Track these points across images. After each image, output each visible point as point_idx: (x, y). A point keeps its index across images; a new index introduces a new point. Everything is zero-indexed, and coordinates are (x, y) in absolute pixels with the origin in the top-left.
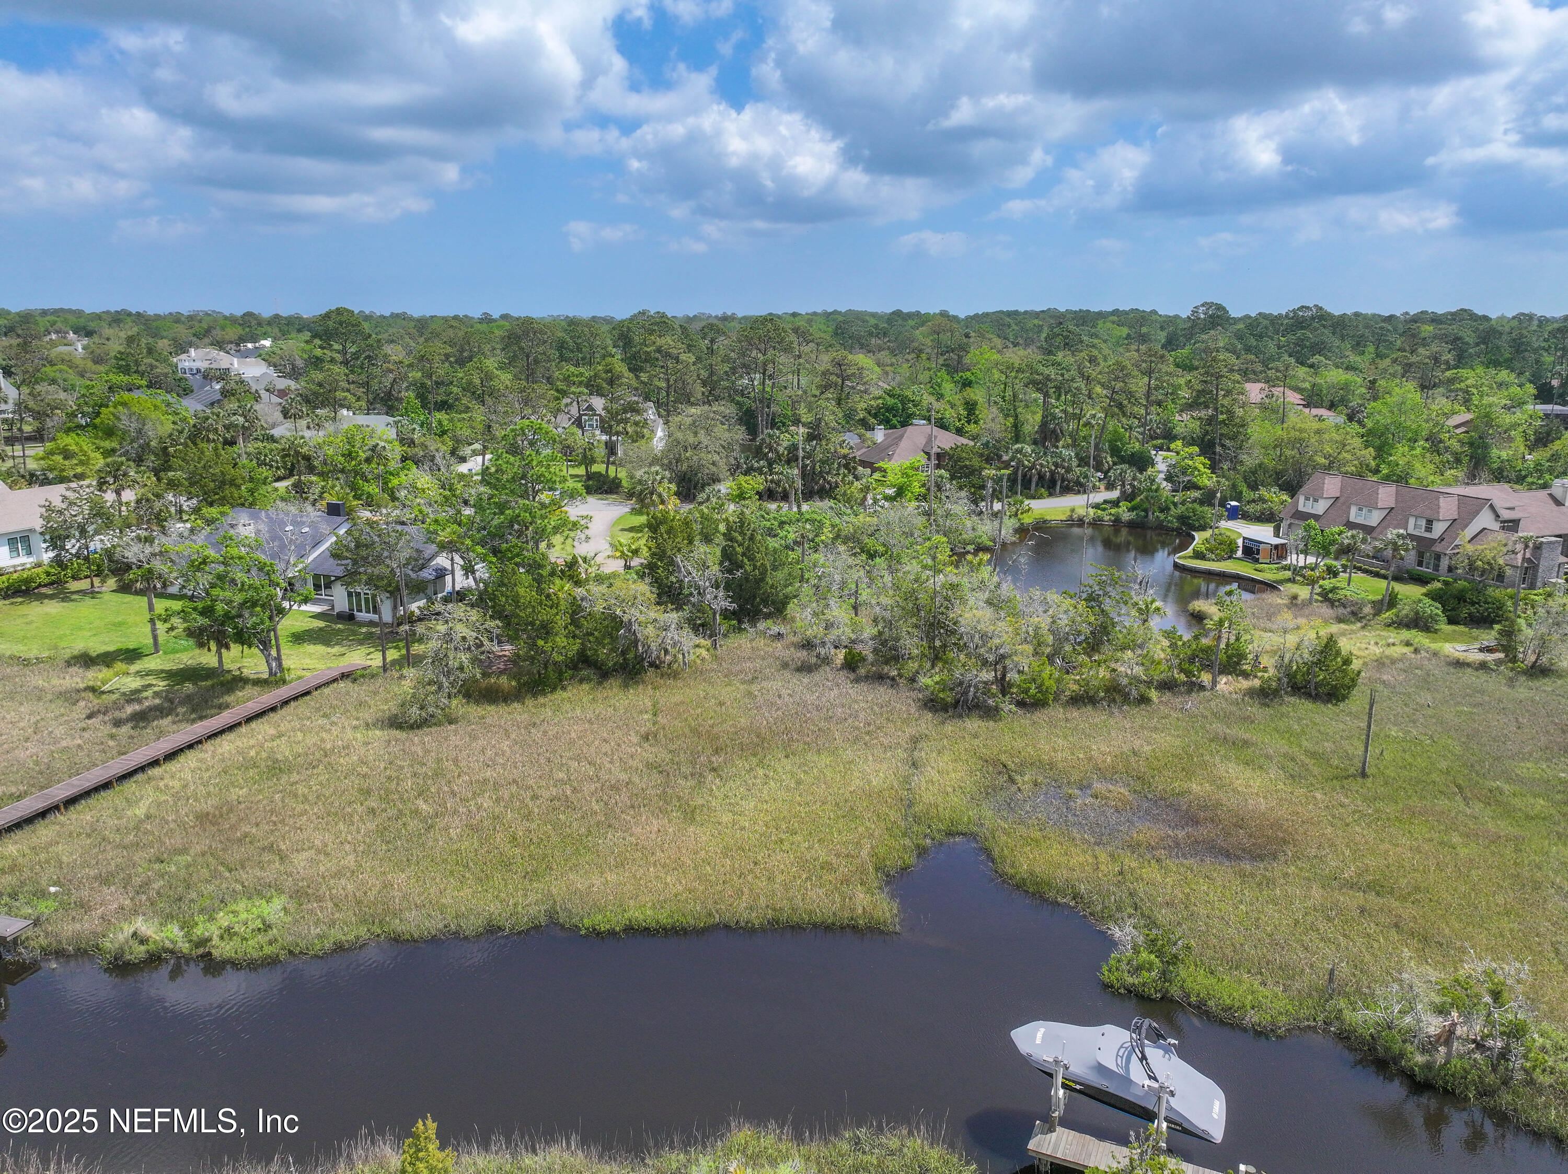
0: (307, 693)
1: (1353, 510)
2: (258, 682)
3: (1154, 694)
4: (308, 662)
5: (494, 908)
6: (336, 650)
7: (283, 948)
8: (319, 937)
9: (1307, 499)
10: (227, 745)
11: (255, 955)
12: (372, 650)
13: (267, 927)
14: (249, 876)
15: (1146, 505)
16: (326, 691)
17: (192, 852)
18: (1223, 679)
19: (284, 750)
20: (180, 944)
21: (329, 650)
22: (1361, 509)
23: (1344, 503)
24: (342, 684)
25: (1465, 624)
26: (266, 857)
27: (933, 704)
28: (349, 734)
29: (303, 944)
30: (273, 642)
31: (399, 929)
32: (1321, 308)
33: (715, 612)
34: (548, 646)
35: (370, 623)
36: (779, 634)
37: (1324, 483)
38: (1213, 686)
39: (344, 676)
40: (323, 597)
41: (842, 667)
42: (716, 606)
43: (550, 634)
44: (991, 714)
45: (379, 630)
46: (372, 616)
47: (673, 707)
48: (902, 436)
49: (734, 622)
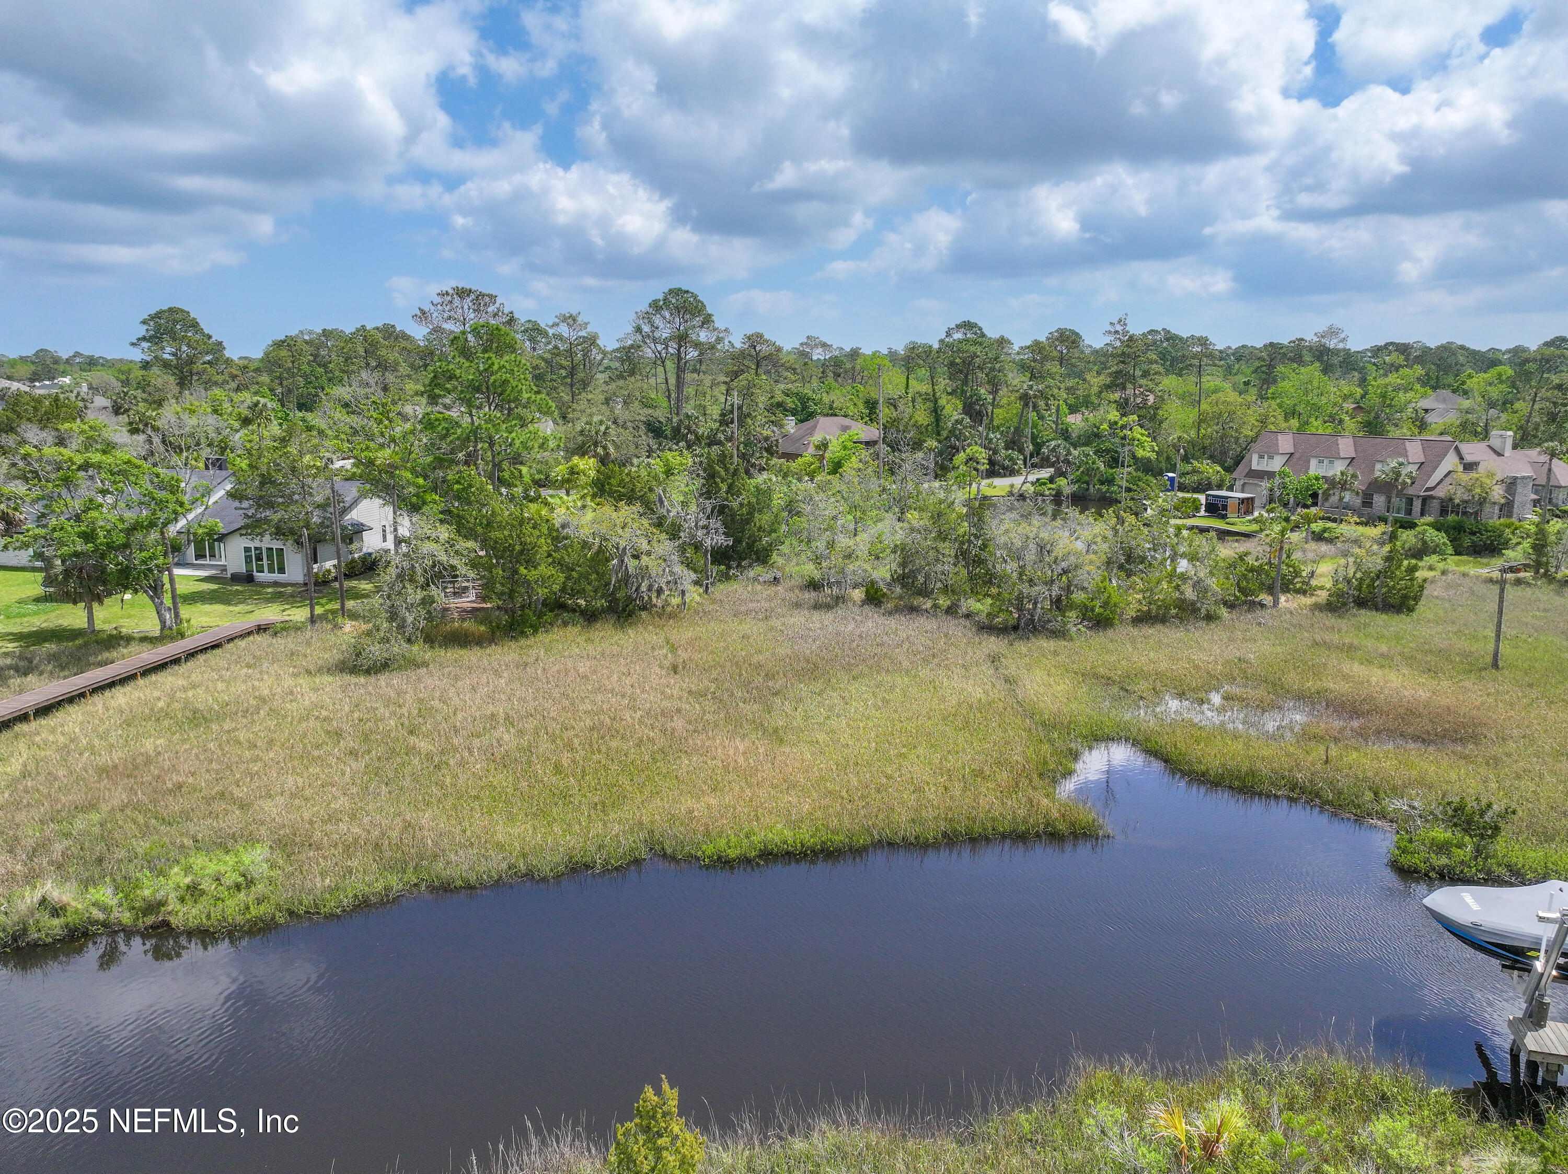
0: (216, 646)
1: (1313, 462)
2: (144, 639)
3: (1224, 612)
4: (205, 621)
5: (571, 841)
6: (240, 608)
7: (279, 908)
8: (331, 890)
9: (1261, 457)
10: (120, 697)
11: (239, 919)
12: (286, 606)
13: (250, 883)
14: (202, 828)
15: (1086, 478)
16: (242, 643)
17: (105, 808)
18: (1283, 598)
19: (201, 698)
20: (115, 914)
21: (231, 608)
22: (1321, 462)
23: (1299, 459)
24: (258, 638)
25: (1467, 555)
26: (222, 806)
27: (988, 628)
28: (288, 682)
29: (307, 900)
30: (167, 586)
31: (444, 874)
32: (1169, 332)
33: (707, 551)
34: (532, 575)
35: (276, 584)
36: (775, 578)
37: (1277, 440)
38: (1276, 603)
39: (261, 629)
40: (208, 562)
41: (864, 603)
42: (708, 543)
43: (531, 563)
44: (1060, 634)
45: (289, 590)
46: (276, 576)
47: (691, 642)
48: (815, 427)
49: (723, 567)
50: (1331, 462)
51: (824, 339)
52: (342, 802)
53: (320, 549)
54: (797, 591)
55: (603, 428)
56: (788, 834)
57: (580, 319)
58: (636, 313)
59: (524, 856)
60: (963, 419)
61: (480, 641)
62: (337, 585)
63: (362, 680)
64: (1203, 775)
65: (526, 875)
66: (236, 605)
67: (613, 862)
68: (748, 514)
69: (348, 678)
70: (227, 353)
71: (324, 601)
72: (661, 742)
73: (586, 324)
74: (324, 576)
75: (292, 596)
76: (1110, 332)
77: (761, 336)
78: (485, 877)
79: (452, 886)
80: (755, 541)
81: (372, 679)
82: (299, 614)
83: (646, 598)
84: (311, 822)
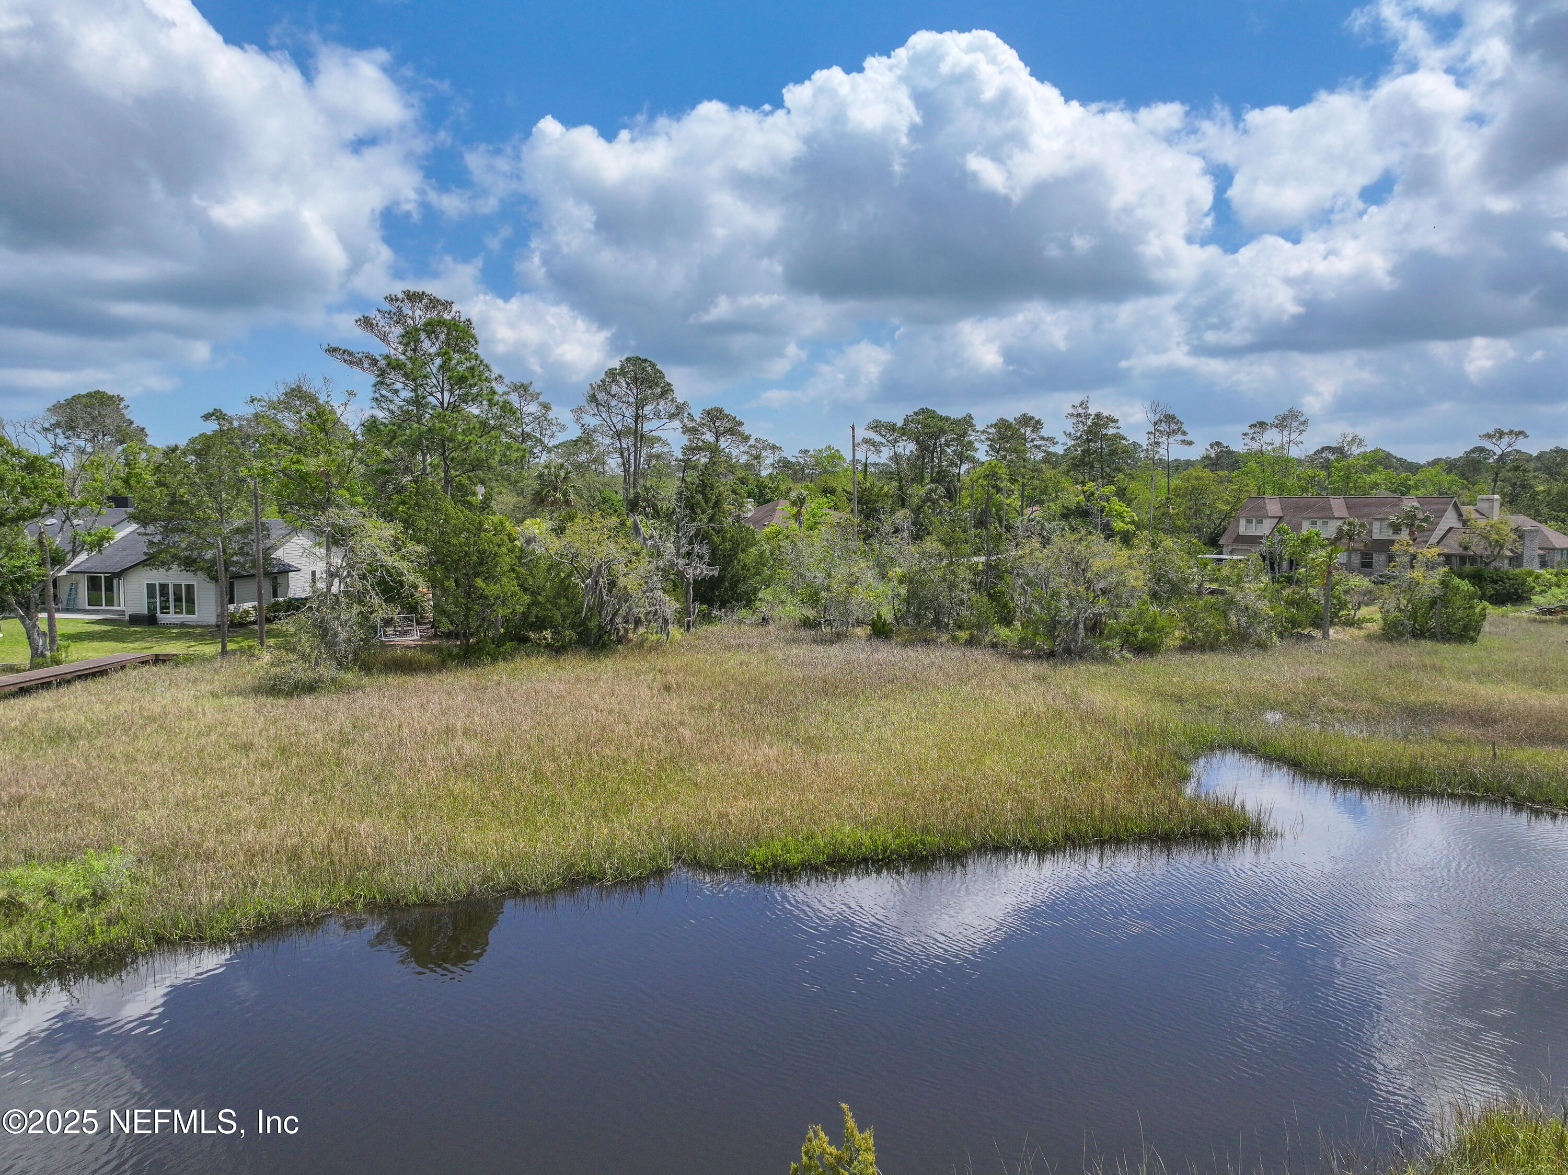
1: (1306, 524)
2: (9, 670)
4: (90, 655)
5: (567, 849)
7: (140, 931)
8: (223, 908)
9: (1249, 522)
12: (194, 643)
13: (100, 899)
16: (134, 671)
18: (1331, 631)
19: (70, 719)
22: (1313, 523)
23: (1290, 521)
24: (154, 666)
27: (1021, 656)
33: (689, 584)
34: (492, 590)
35: (182, 625)
36: (764, 619)
37: (1265, 504)
38: (1326, 635)
39: (158, 660)
40: (104, 607)
41: (869, 638)
42: (690, 574)
43: (490, 578)
44: (1104, 657)
45: (199, 630)
46: (184, 617)
47: (680, 669)
48: (774, 510)
49: (704, 607)
50: (1325, 523)
51: (772, 441)
52: (248, 810)
53: (239, 587)
54: (791, 630)
55: (563, 474)
56: (861, 835)
57: (531, 390)
58: (591, 385)
59: (504, 866)
60: (937, 488)
61: (427, 668)
62: (256, 627)
63: (282, 701)
64: (1352, 775)
65: (509, 888)
66: (131, 642)
67: (628, 871)
68: (731, 550)
69: (262, 699)
70: (150, 441)
71: (239, 639)
72: (666, 751)
73: (539, 394)
74: (241, 617)
75: (202, 635)
76: (1072, 415)
77: (721, 411)
78: (450, 891)
79: (402, 903)
80: (739, 581)
81: (295, 701)
82: (210, 649)
83: (622, 632)
84: (201, 832)
